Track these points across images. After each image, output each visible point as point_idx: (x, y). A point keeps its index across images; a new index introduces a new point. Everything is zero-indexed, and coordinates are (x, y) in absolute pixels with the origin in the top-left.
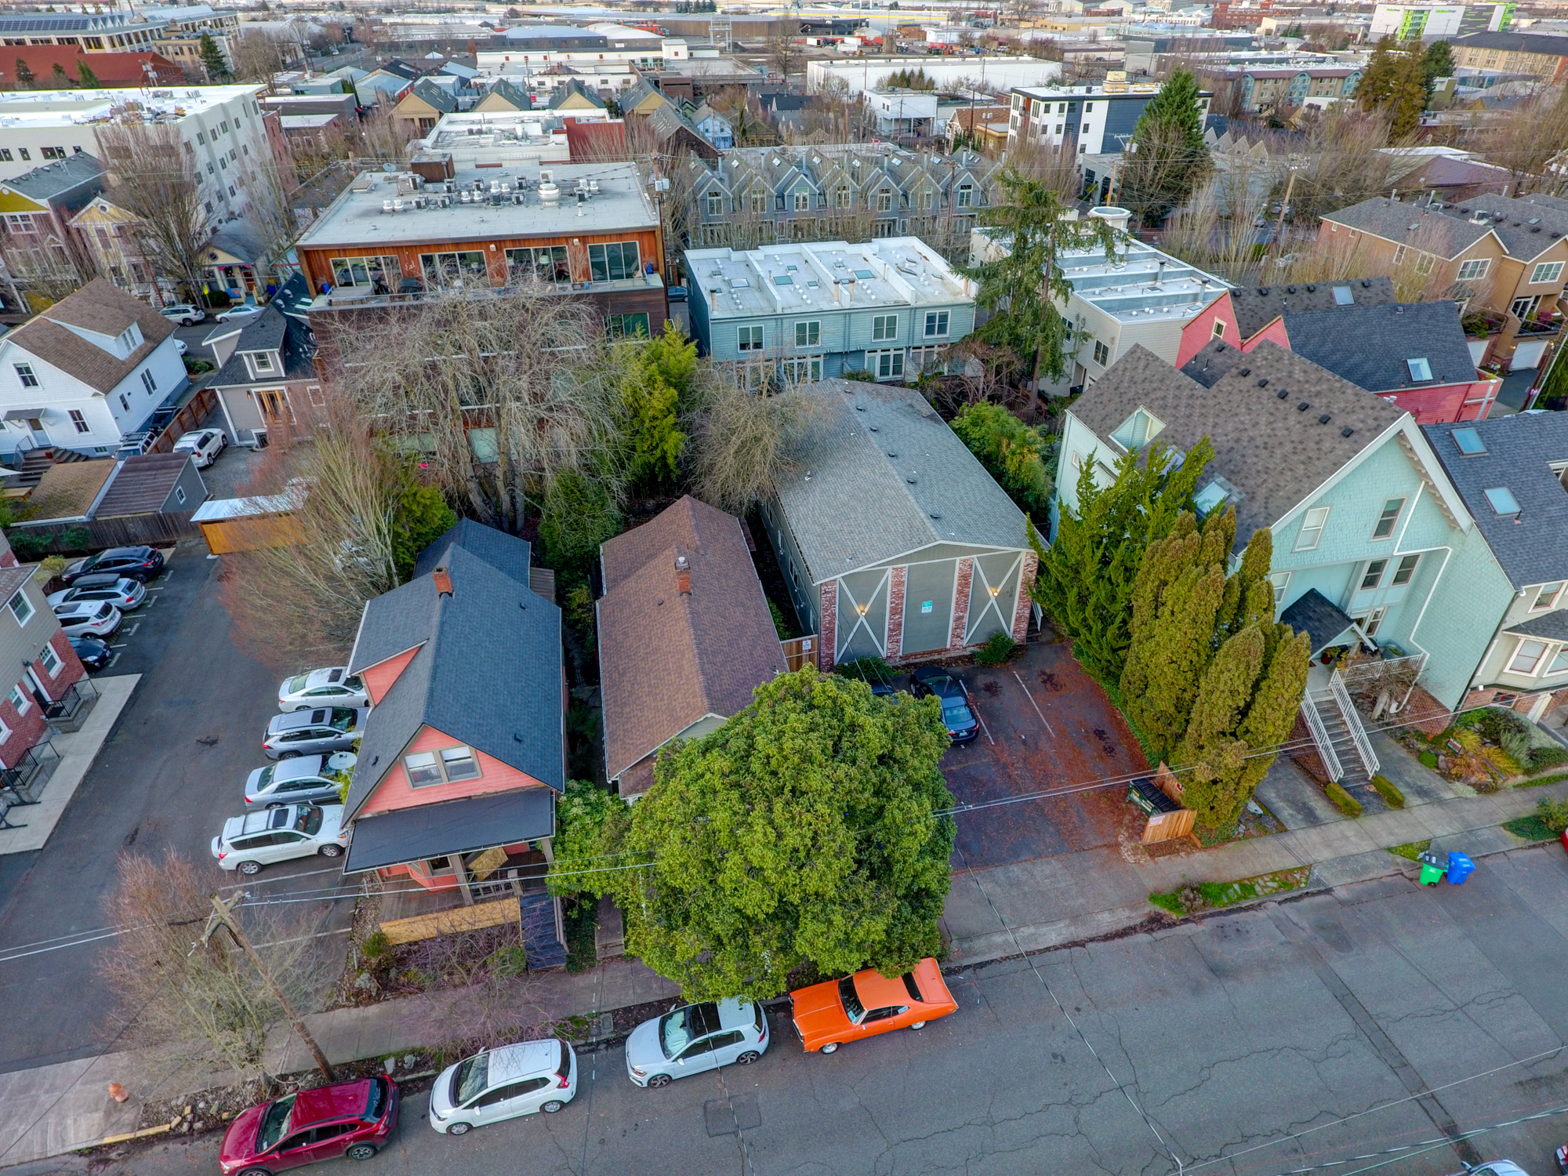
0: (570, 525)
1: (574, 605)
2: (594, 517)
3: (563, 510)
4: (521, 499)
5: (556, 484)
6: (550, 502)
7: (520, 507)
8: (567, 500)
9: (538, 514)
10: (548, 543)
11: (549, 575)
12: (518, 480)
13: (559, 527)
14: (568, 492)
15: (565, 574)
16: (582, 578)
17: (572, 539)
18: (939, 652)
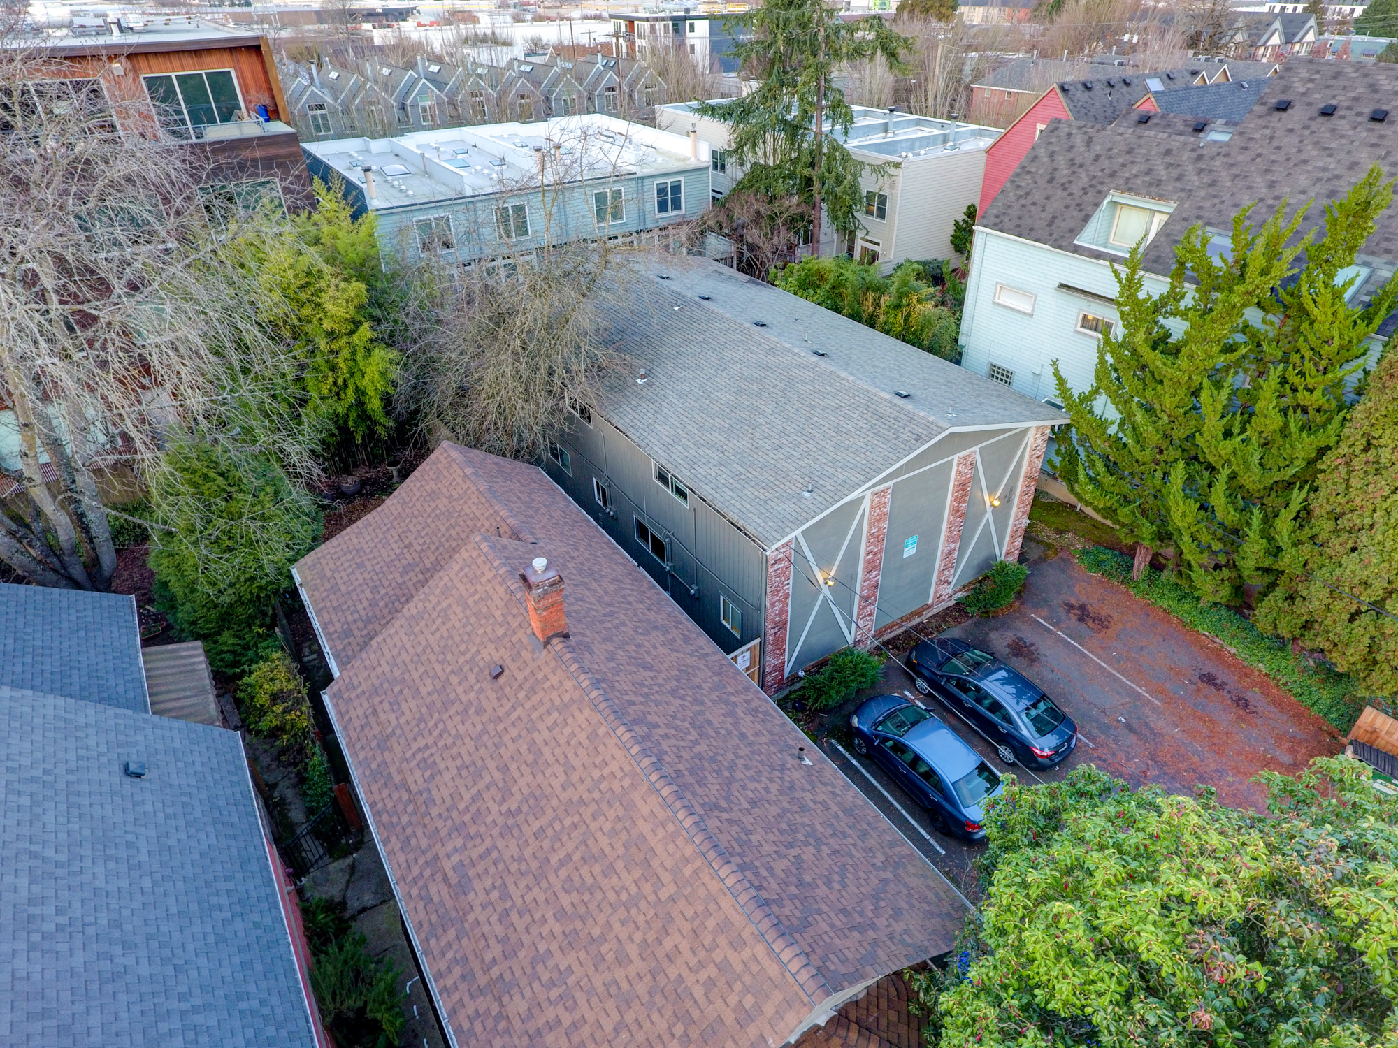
0: (217, 541)
1: (263, 699)
2: (263, 517)
3: (195, 518)
4: (99, 516)
5: (165, 467)
6: (163, 508)
7: (101, 531)
8: (199, 496)
9: (143, 536)
10: (176, 588)
11: (193, 655)
12: (81, 480)
13: (192, 552)
14: (197, 478)
15: (227, 639)
16: (264, 637)
17: (226, 569)
18: (918, 613)
